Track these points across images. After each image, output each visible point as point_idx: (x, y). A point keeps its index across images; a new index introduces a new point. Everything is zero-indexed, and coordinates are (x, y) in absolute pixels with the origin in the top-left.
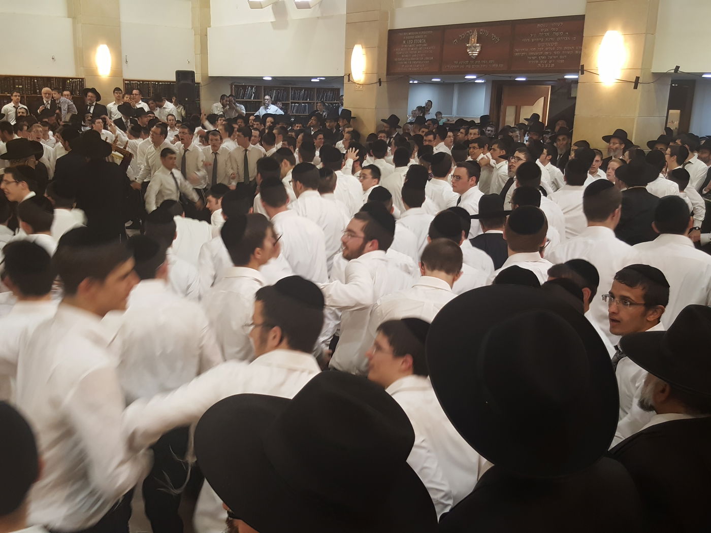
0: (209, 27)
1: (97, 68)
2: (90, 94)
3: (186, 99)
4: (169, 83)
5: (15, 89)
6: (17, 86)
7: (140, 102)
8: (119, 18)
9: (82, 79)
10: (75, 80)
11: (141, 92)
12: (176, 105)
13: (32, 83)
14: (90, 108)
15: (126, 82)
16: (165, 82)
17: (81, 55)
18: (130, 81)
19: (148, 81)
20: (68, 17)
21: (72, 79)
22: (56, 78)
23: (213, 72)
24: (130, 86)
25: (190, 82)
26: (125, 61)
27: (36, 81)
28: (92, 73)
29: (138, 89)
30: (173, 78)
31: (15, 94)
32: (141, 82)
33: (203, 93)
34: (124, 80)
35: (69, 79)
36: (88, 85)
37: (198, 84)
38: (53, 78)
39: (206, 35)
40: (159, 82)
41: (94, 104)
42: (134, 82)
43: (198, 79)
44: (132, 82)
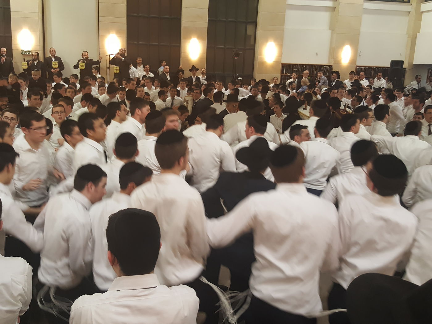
0: (419, 33)
1: (341, 59)
2: (334, 74)
3: (395, 78)
4: (385, 68)
5: (293, 72)
6: (294, 70)
7: (364, 79)
8: (360, 29)
9: (331, 66)
10: (327, 66)
11: (366, 74)
12: (387, 81)
13: (303, 68)
14: (333, 83)
15: (358, 67)
16: (382, 67)
17: (334, 51)
18: (360, 67)
19: (371, 67)
20: (330, 30)
21: (325, 65)
22: (316, 65)
23: (417, 61)
24: (359, 70)
25: (399, 67)
26: (359, 55)
27: (305, 67)
28: (338, 62)
29: (364, 72)
30: (388, 65)
31: (293, 74)
32: (367, 68)
33: (408, 75)
34: (357, 66)
35: (323, 65)
36: (334, 69)
37: (405, 68)
38: (314, 65)
39: (416, 38)
40: (378, 67)
41: (336, 80)
42: (362, 67)
43: (405, 65)
44: (361, 67)
